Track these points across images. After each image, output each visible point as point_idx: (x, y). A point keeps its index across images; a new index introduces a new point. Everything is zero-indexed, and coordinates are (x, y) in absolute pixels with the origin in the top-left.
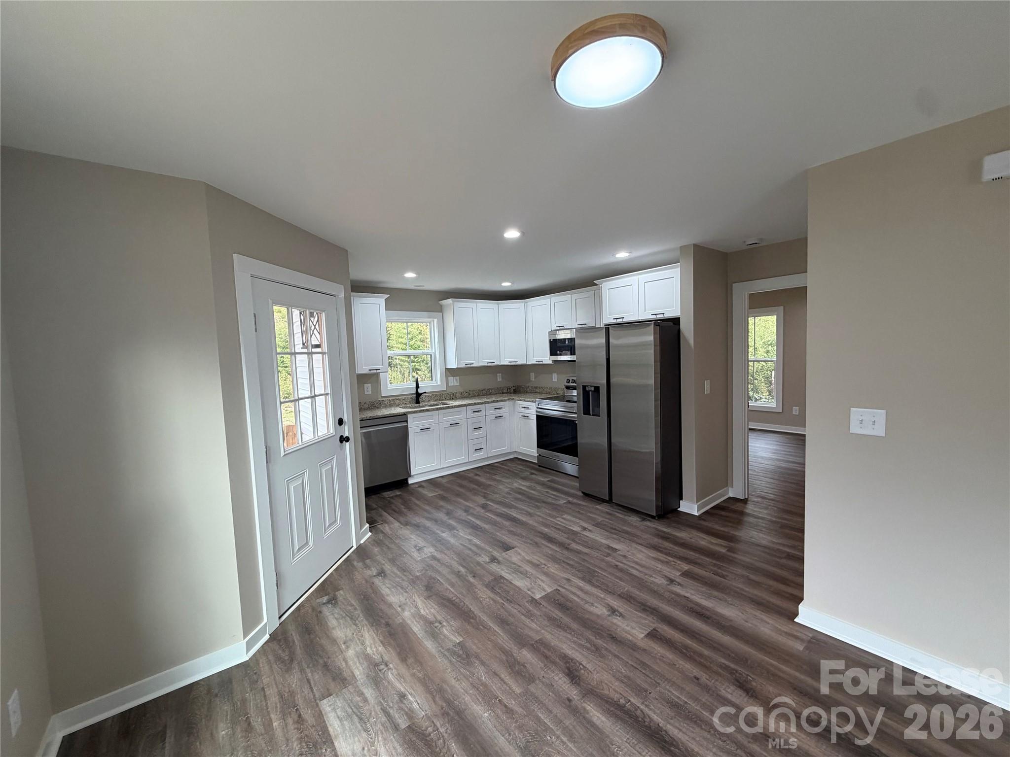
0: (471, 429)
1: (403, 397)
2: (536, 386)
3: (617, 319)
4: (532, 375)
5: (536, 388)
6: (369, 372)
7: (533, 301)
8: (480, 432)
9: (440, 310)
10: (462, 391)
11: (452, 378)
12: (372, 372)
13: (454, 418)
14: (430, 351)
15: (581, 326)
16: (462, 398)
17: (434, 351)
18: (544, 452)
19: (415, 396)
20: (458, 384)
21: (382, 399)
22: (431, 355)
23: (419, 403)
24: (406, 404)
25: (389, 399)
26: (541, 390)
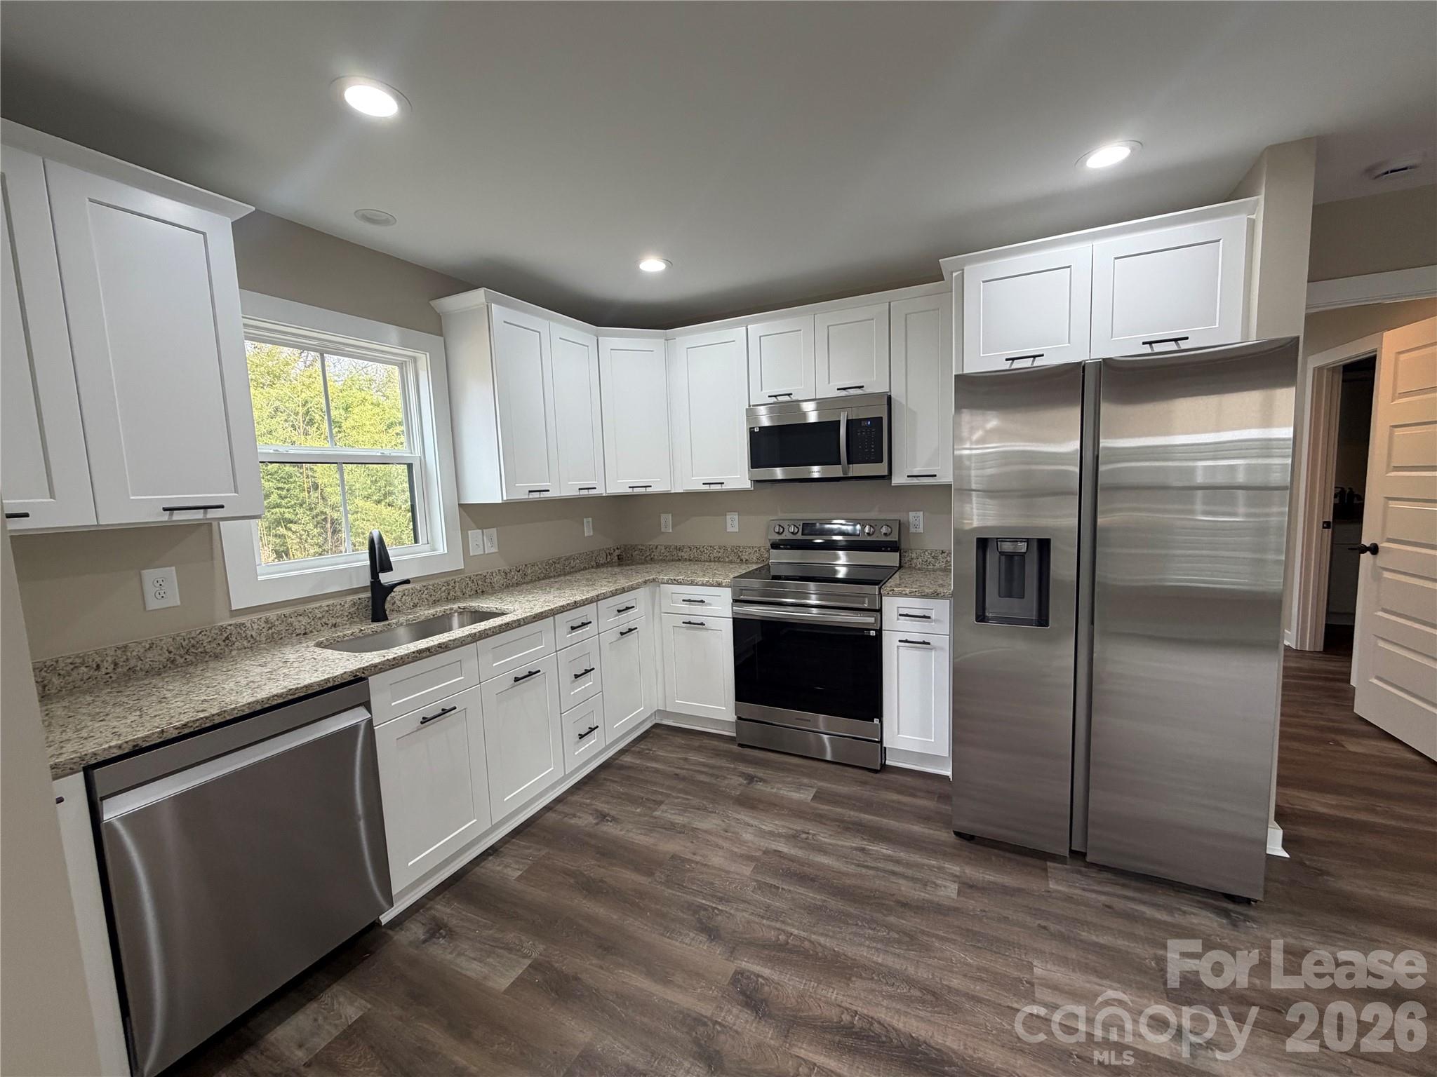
0: (567, 677)
1: (325, 603)
2: (679, 544)
3: (1013, 359)
4: (667, 520)
5: (679, 549)
6: (165, 517)
7: (692, 333)
8: (588, 683)
9: (436, 326)
10: (507, 568)
11: (480, 531)
12: (179, 516)
13: (519, 660)
14: (403, 451)
15: (843, 393)
16: (507, 587)
17: (418, 453)
18: (755, 710)
19: (369, 594)
20: (495, 550)
21: (233, 622)
22: (410, 466)
23: (386, 618)
24: (335, 625)
25: (263, 615)
26: (694, 553)
